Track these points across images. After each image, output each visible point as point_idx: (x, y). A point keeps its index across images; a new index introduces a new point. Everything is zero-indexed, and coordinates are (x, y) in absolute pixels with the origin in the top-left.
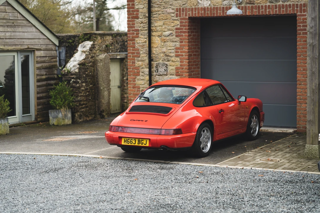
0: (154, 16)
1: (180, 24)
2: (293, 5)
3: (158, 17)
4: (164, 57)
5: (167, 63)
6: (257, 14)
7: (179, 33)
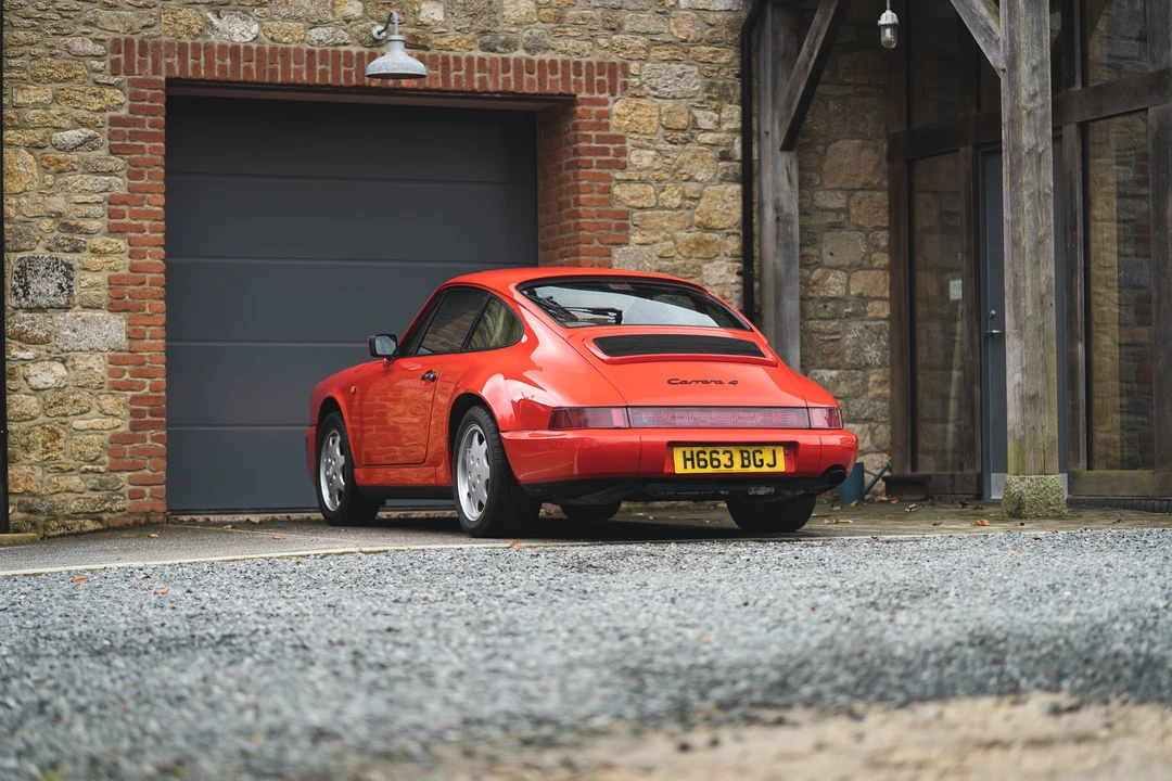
0: (13, 62)
1: (128, 103)
2: (565, 64)
3: (29, 69)
4: (56, 233)
5: (68, 257)
6: (440, 85)
7: (125, 140)
